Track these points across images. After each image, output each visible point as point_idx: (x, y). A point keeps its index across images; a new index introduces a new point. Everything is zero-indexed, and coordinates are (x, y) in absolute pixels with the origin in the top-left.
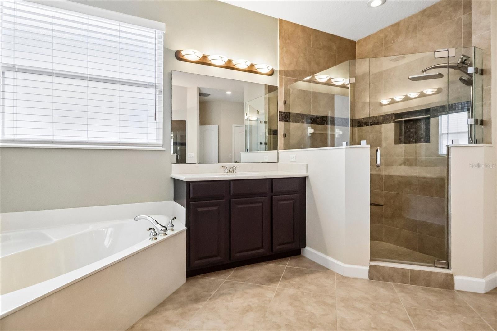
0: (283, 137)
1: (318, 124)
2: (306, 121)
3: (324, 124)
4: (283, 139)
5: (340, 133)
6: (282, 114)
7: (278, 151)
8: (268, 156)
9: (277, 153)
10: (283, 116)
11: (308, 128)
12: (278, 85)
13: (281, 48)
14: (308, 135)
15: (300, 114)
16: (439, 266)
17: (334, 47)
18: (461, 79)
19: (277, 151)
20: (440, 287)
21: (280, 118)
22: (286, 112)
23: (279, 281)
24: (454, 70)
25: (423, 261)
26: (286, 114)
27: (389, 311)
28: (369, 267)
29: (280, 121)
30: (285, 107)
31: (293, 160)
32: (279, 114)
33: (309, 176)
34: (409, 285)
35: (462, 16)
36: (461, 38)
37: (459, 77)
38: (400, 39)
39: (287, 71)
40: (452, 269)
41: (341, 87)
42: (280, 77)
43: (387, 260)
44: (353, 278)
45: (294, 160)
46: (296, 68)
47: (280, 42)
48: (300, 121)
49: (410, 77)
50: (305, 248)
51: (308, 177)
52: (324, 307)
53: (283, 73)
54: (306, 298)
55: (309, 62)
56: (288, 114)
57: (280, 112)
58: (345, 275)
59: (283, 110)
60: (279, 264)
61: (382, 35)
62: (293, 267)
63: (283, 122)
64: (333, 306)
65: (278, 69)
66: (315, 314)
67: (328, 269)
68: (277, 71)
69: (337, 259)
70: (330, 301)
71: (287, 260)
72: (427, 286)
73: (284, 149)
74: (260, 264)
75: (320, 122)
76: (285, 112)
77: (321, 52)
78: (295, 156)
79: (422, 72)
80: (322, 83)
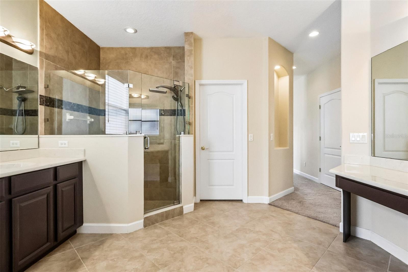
0: (44, 121)
1: (74, 111)
2: (65, 108)
3: (79, 112)
4: (44, 123)
5: (92, 120)
6: (43, 98)
7: (39, 136)
8: (19, 141)
9: (38, 138)
10: (44, 100)
11: (67, 114)
12: (38, 66)
13: (42, 29)
14: (67, 121)
15: (60, 100)
16: (176, 204)
17: (87, 46)
18: (173, 97)
19: (37, 136)
20: (178, 216)
21: (40, 102)
22: (47, 97)
23: (82, 263)
24: (170, 91)
25: (169, 204)
26: (47, 98)
27: (171, 240)
28: (143, 219)
29: (40, 104)
30: (46, 91)
31: (63, 146)
32: (40, 97)
33: (88, 161)
34: (165, 221)
35: (172, 61)
36: (172, 73)
37: (172, 95)
38: (137, 60)
39: (47, 54)
40: (182, 204)
41: (91, 82)
42: (40, 58)
43: (152, 210)
44: (134, 232)
45: (67, 145)
46: (56, 54)
47: (40, 22)
48: (60, 106)
49: (150, 89)
50: (82, 225)
51: (85, 161)
52: (138, 260)
53: (43, 55)
54: (119, 263)
55: (67, 52)
56: (49, 98)
57: (40, 95)
58: (128, 233)
59: (43, 94)
60: (64, 250)
61: (123, 52)
62: (83, 246)
63: (44, 106)
64: (142, 256)
65: (38, 49)
66: (137, 268)
67: (111, 234)
68: (37, 51)
69: (119, 223)
70: (137, 254)
71: (68, 243)
72: (173, 218)
73: (45, 135)
74: (41, 261)
75: (76, 109)
76: (45, 96)
77: (77, 47)
78: (67, 141)
79: (156, 87)
80: (79, 75)
